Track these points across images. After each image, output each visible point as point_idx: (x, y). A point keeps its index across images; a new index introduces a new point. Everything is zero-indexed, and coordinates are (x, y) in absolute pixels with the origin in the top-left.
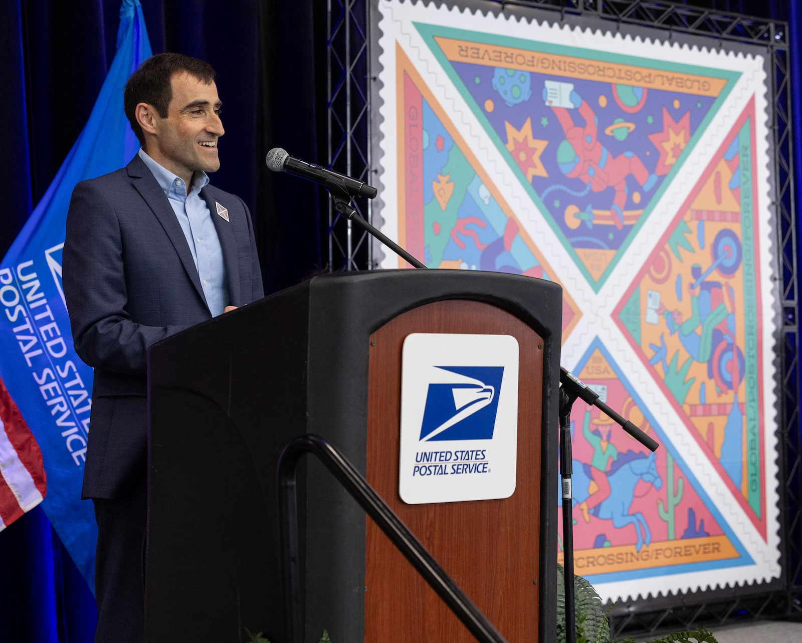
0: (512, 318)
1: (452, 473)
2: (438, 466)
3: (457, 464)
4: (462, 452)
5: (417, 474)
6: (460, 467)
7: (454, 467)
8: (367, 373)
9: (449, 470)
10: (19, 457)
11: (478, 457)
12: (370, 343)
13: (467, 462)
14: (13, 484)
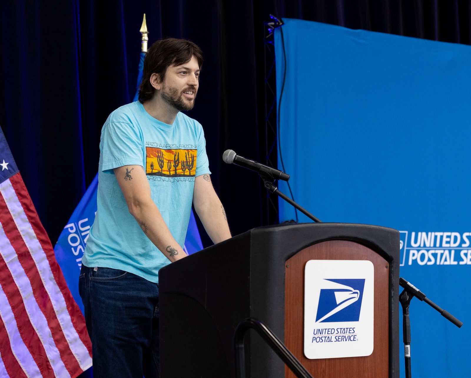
0: (369, 251)
1: (335, 341)
2: (327, 337)
3: (338, 336)
4: (341, 329)
5: (315, 341)
6: (340, 337)
7: (336, 337)
8: (284, 283)
9: (333, 339)
10: (80, 337)
11: (350, 332)
12: (286, 265)
13: (344, 335)
14: (76, 354)
